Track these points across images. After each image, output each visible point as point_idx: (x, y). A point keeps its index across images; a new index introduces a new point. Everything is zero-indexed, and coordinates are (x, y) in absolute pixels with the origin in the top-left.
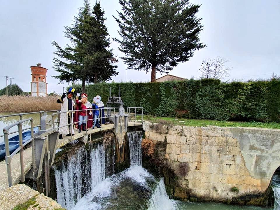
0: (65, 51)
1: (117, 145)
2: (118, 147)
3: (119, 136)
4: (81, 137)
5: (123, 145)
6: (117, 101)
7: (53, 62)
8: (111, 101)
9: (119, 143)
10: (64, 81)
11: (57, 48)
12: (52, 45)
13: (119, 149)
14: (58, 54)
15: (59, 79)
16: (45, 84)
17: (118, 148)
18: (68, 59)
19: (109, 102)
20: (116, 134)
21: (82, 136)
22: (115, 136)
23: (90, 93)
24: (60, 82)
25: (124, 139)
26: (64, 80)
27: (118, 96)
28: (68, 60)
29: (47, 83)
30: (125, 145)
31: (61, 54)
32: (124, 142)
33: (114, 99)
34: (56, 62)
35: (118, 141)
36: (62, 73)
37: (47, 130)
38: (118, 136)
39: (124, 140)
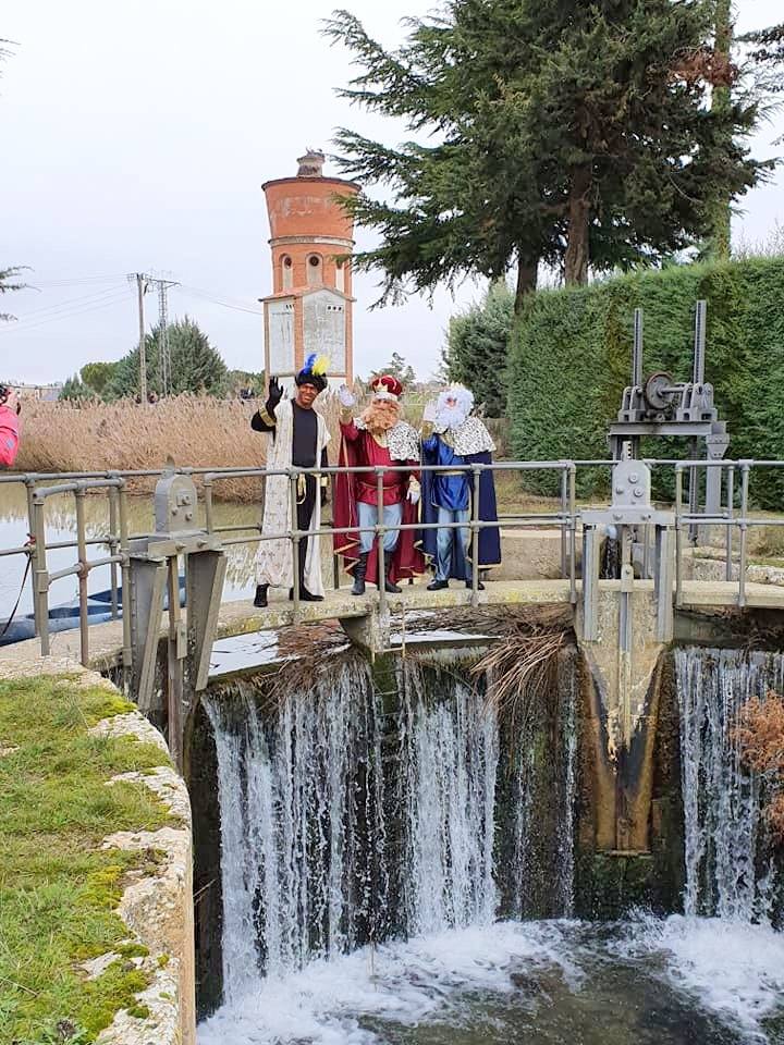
0: (405, 64)
1: (596, 723)
2: (605, 739)
3: (613, 664)
4: (351, 613)
5: (638, 739)
6: (680, 418)
7: (337, 158)
8: (642, 416)
9: (612, 713)
10: (408, 280)
11: (356, 53)
12: (331, 38)
13: (606, 753)
14: (365, 96)
15: (379, 274)
16: (342, 303)
17: (598, 743)
18: (420, 117)
19: (626, 423)
20: (584, 644)
21: (359, 611)
22: (578, 660)
23: (523, 364)
24: (382, 290)
25: (651, 690)
26: (409, 273)
27: (689, 376)
28: (422, 122)
29: (351, 301)
30: (657, 739)
31: (378, 88)
32: (647, 710)
33: (654, 401)
34: (353, 156)
35: (598, 697)
36: (387, 230)
37: (172, 535)
38: (601, 661)
39: (648, 698)
